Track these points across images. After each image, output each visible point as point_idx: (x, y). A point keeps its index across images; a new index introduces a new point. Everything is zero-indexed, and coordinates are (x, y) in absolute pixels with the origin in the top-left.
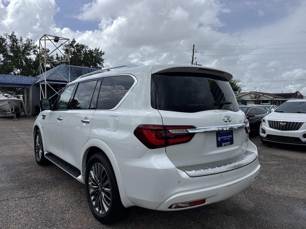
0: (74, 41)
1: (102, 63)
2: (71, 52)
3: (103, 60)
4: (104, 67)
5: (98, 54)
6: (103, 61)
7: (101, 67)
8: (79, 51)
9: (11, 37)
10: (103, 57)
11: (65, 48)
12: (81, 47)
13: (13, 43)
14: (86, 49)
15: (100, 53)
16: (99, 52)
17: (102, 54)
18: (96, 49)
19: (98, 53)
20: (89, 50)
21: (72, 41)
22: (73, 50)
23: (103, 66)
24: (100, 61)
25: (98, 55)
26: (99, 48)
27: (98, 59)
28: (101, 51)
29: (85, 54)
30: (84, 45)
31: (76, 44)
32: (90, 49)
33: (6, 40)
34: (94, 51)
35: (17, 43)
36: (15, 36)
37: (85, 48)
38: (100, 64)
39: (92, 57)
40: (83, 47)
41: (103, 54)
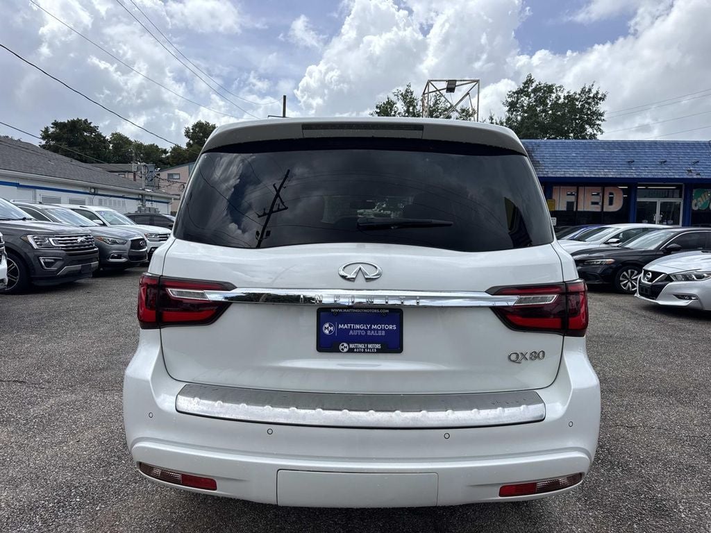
0: (529, 81)
1: (598, 122)
2: (523, 106)
3: (601, 115)
4: (602, 132)
5: (590, 101)
6: (602, 118)
7: (594, 134)
8: (541, 101)
9: (404, 97)
10: (602, 107)
11: (509, 100)
12: (545, 91)
13: (409, 107)
14: (560, 94)
15: (594, 97)
16: (591, 95)
17: (600, 99)
18: (583, 91)
19: (589, 98)
20: (566, 95)
21: (525, 80)
22: (526, 102)
23: (600, 130)
24: (594, 118)
25: (589, 104)
26: (593, 85)
27: (587, 114)
28: (597, 93)
29: (556, 105)
30: (552, 86)
31: (534, 85)
32: (568, 92)
33: (396, 103)
34: (580, 95)
35: (414, 107)
36: (412, 93)
37: (557, 91)
38: (592, 125)
39: (573, 110)
40: (550, 89)
41: (602, 99)
